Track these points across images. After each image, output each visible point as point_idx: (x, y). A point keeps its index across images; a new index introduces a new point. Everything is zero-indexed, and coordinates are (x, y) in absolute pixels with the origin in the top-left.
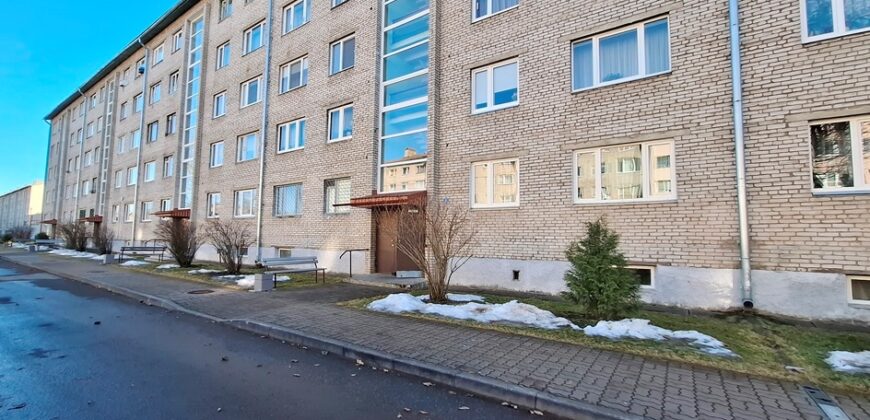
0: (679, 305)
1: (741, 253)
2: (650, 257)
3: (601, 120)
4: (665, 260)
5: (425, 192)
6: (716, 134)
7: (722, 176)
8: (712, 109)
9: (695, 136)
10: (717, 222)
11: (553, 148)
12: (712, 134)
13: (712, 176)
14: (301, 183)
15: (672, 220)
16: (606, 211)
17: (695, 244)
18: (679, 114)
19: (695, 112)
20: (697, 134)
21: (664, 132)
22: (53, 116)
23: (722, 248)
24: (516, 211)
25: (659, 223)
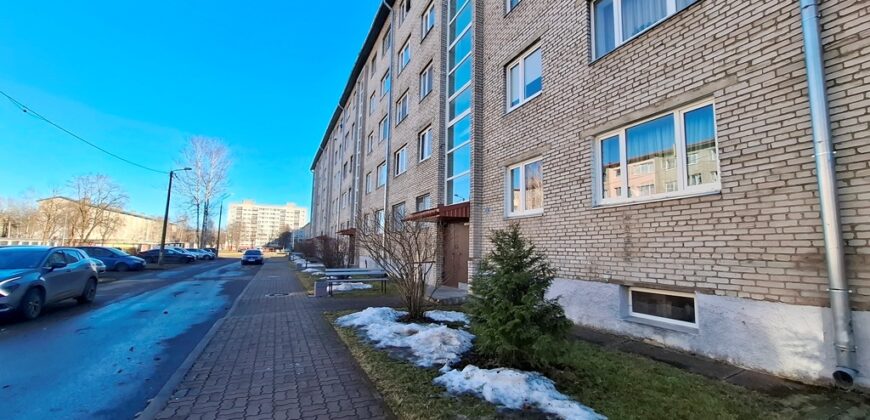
0: (730, 360)
1: (828, 277)
2: (685, 280)
3: (621, 91)
4: (706, 286)
5: (469, 203)
6: (779, 72)
7: (794, 141)
8: (770, 33)
9: (745, 84)
10: (788, 223)
11: (572, 137)
12: (772, 75)
13: (774, 145)
14: (404, 202)
15: (714, 221)
16: (628, 213)
17: (750, 260)
18: (719, 55)
19: (744, 46)
20: (748, 81)
21: (698, 88)
22: (313, 167)
23: (798, 267)
24: (541, 218)
25: (695, 228)
